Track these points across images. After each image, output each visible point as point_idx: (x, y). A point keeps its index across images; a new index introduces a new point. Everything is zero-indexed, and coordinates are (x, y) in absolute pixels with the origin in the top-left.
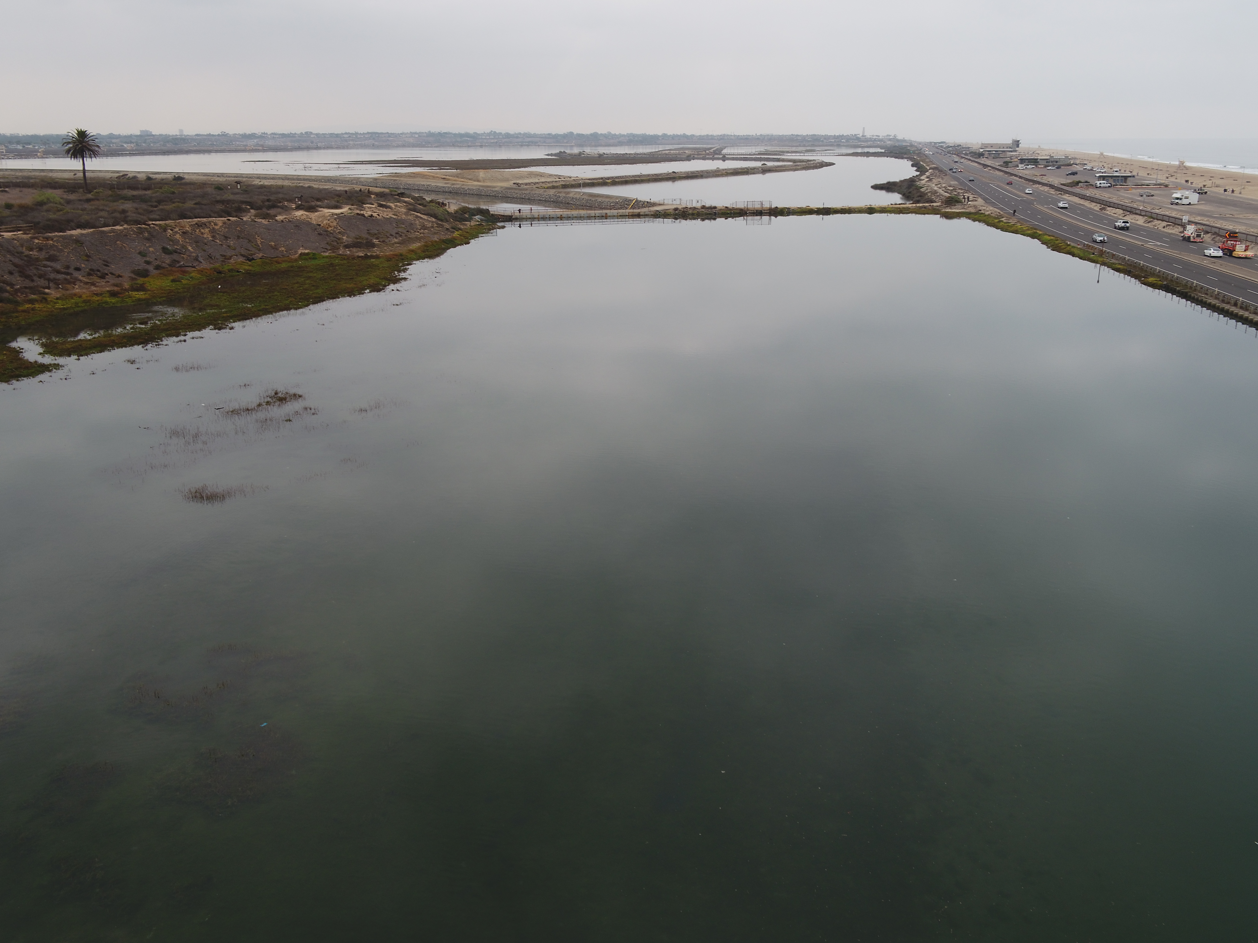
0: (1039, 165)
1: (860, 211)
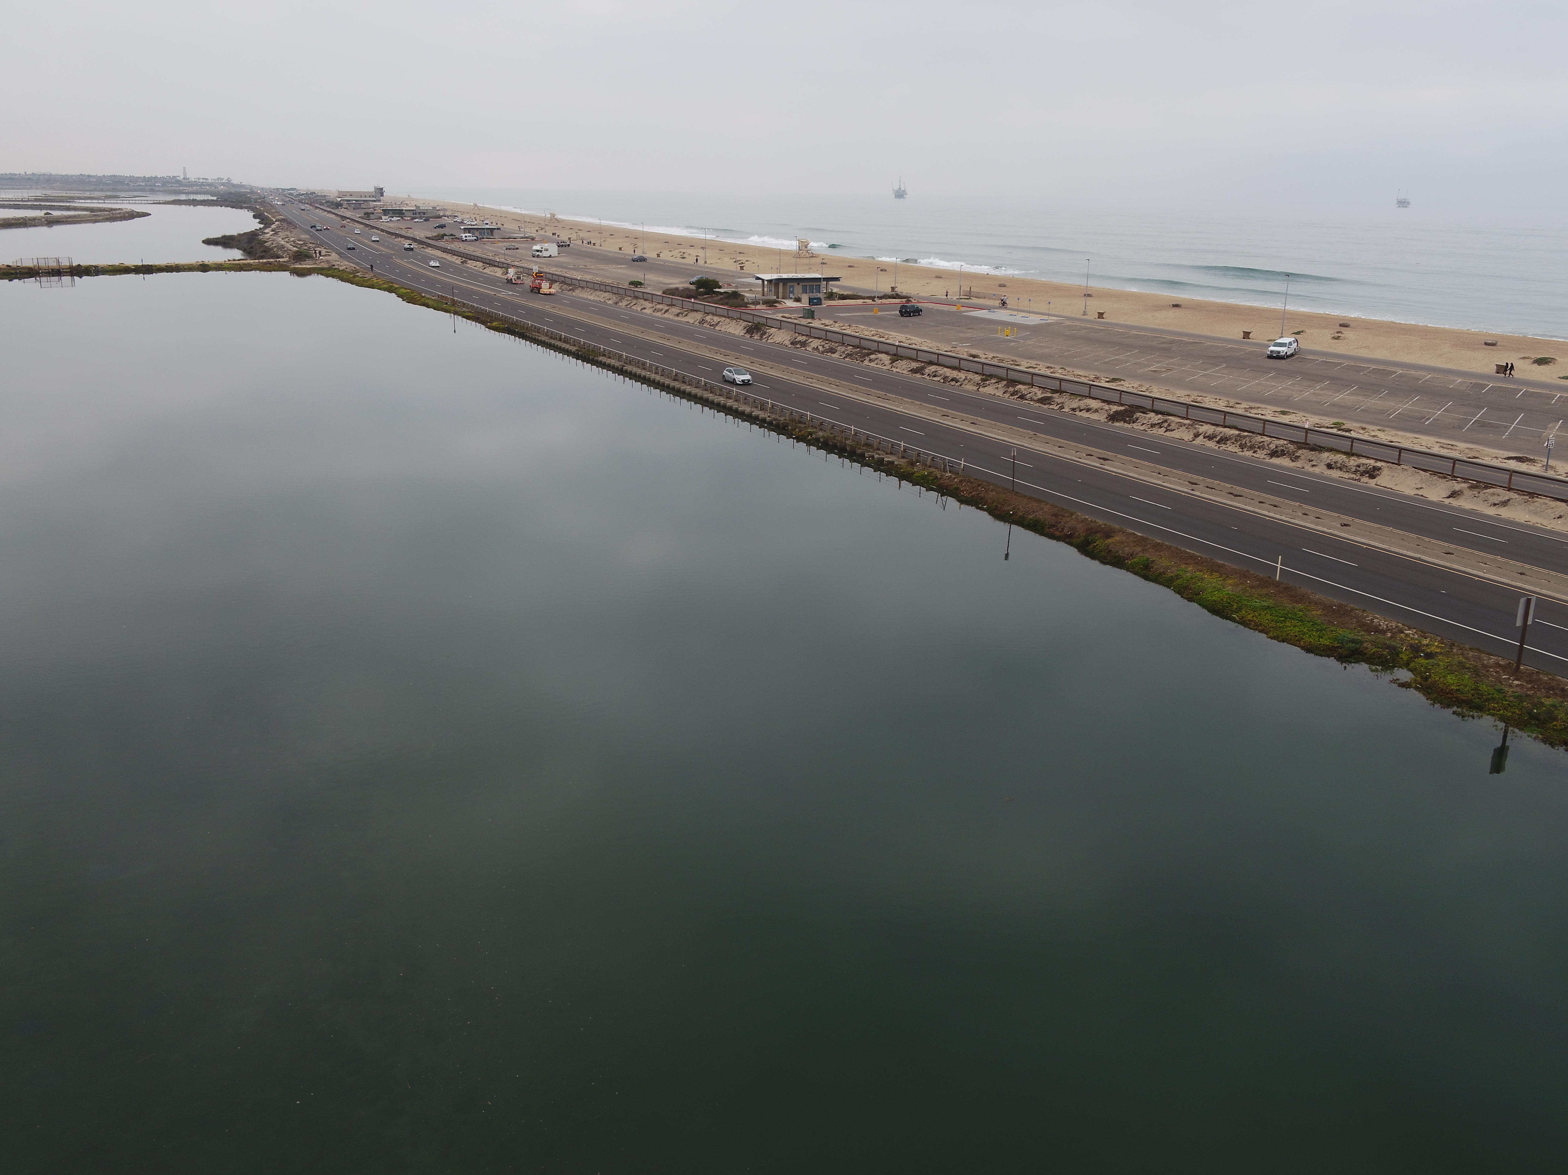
0: (405, 216)
1: (190, 268)
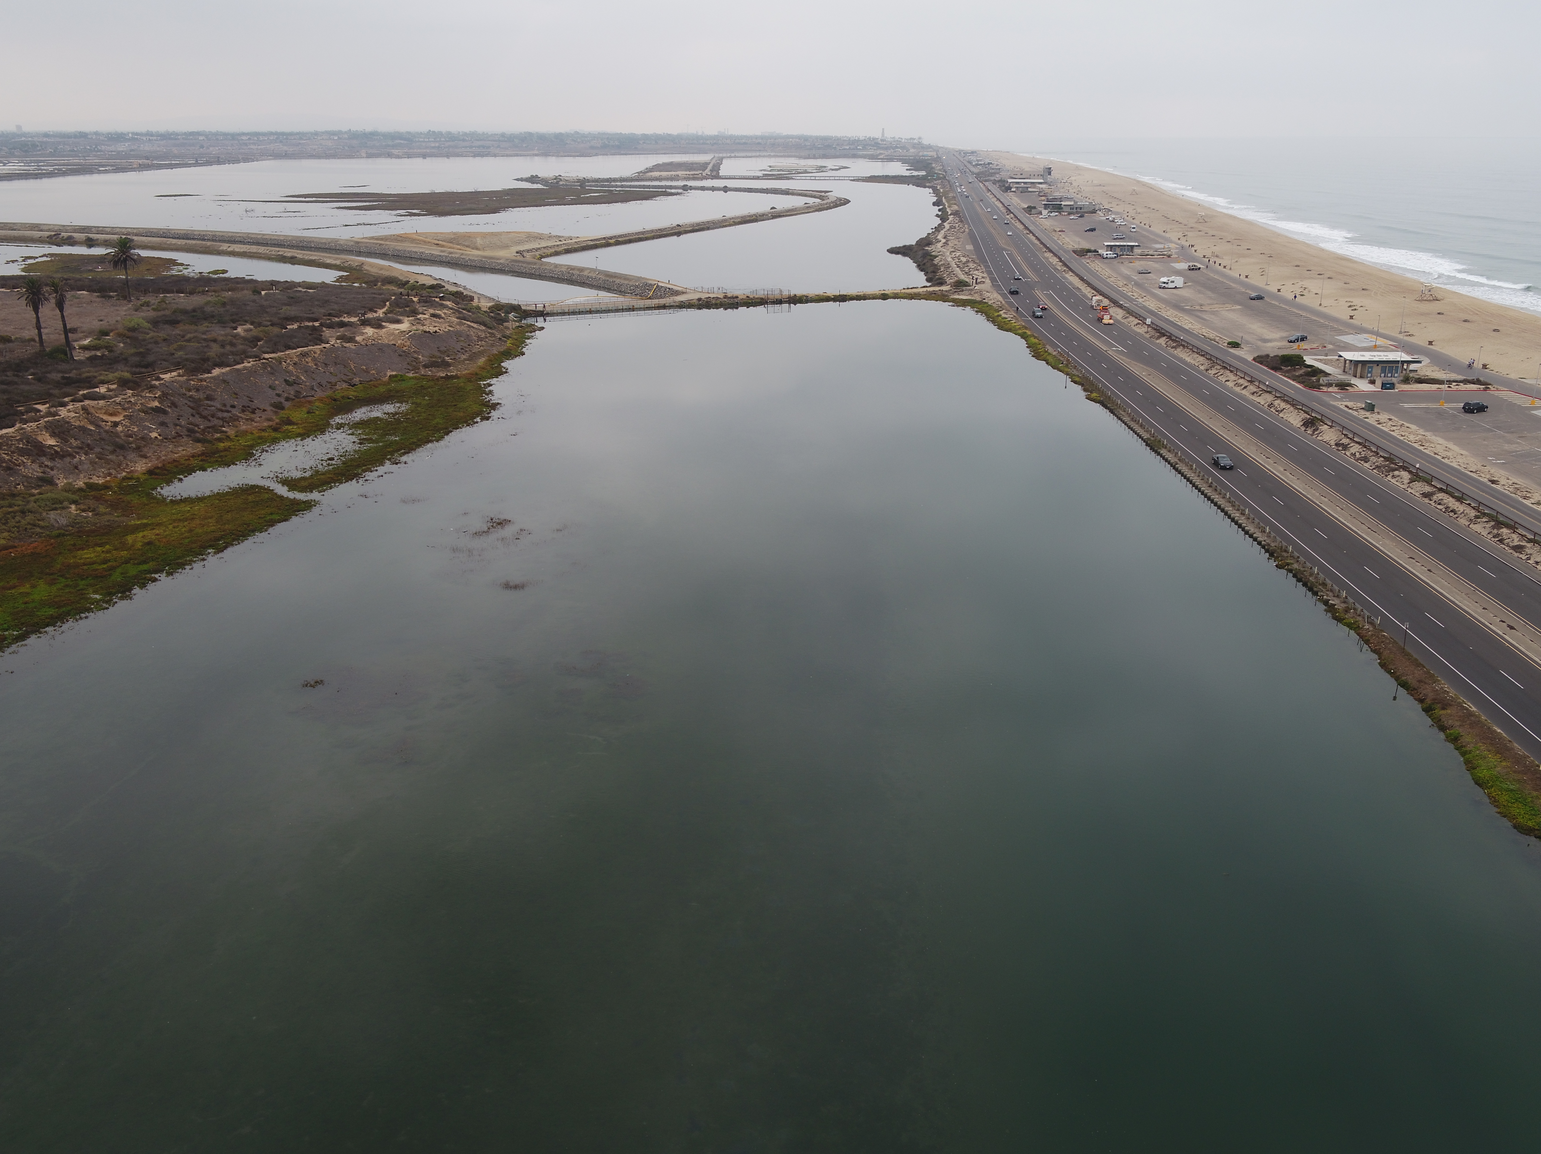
0: (1063, 212)
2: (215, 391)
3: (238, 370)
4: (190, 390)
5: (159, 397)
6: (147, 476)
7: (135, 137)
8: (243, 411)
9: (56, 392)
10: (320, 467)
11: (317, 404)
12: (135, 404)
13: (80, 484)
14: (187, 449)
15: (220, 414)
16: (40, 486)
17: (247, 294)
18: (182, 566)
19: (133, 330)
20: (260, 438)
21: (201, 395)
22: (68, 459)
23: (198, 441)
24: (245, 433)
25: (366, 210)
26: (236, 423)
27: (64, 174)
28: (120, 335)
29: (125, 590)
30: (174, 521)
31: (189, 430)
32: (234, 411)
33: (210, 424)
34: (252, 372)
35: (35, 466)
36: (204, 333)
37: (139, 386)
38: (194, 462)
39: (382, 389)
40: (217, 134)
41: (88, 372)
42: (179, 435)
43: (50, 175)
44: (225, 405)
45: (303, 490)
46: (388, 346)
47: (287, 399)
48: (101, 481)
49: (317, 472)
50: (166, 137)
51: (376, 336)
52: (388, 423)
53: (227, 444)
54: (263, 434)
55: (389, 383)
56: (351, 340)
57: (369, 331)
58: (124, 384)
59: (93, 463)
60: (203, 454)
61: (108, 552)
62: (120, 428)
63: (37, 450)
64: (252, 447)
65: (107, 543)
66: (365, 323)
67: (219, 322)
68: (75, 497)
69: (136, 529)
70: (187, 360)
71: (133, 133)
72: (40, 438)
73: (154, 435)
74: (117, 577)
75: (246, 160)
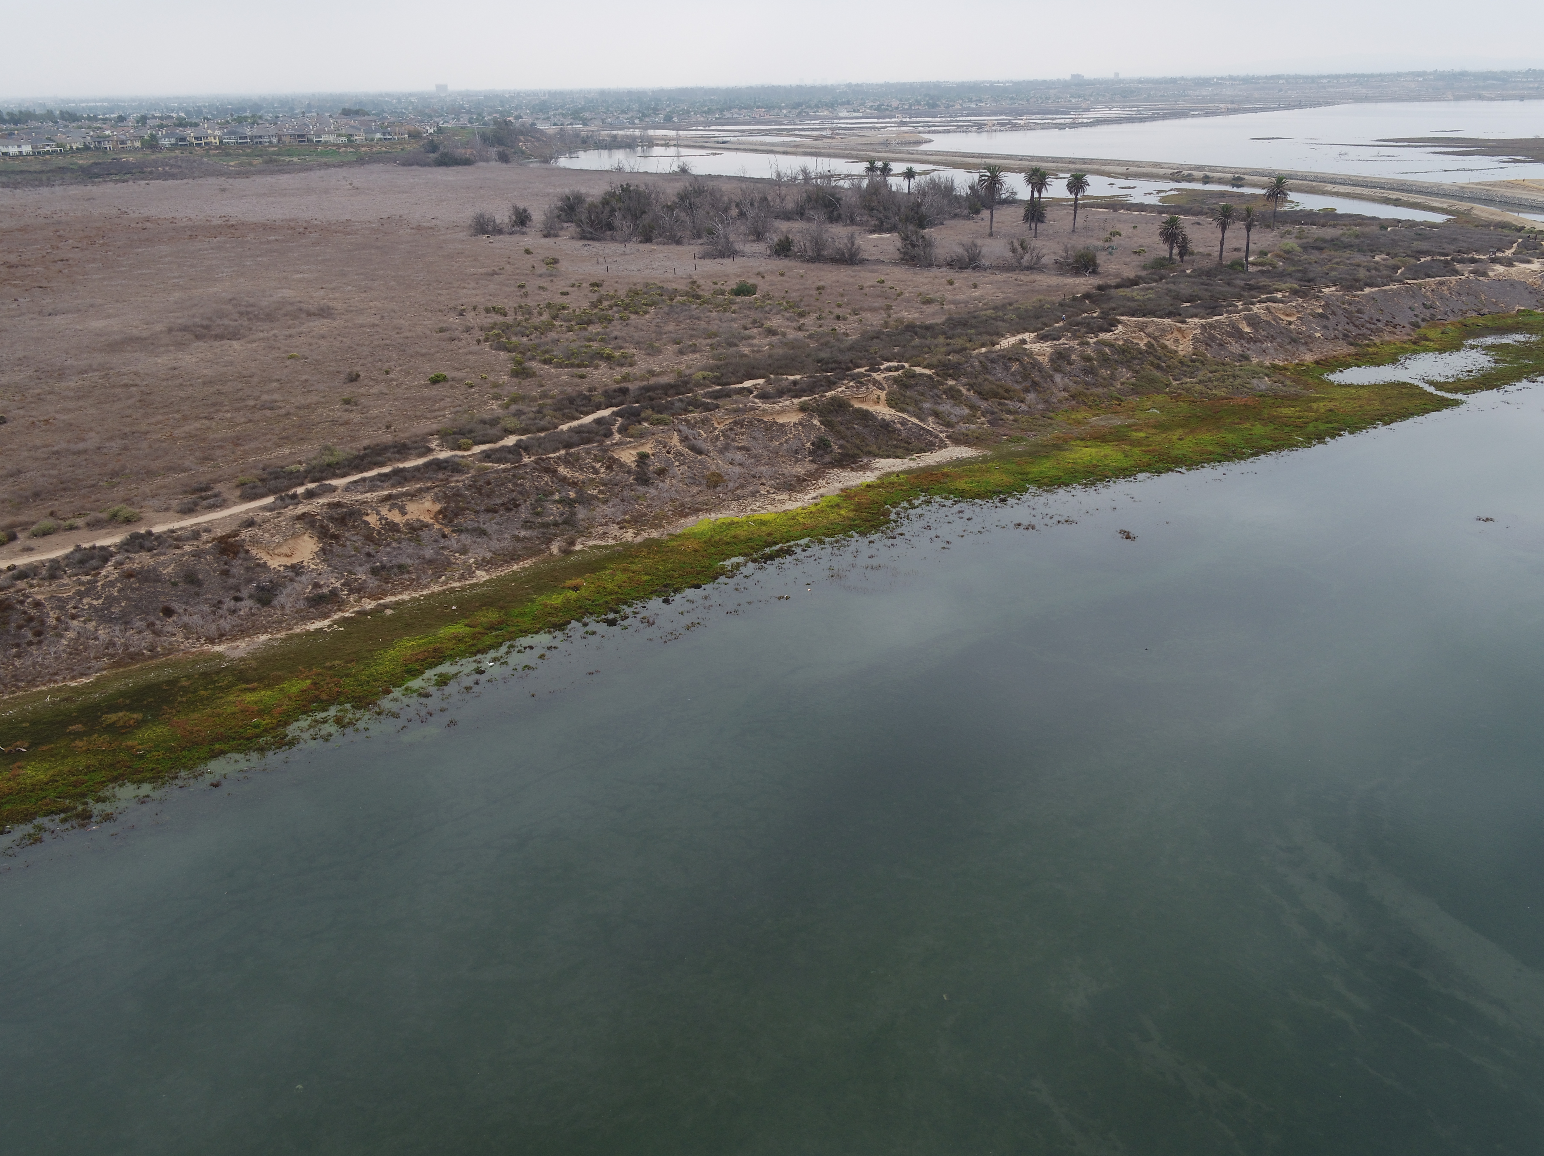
2: (1364, 306)
3: (1385, 290)
4: (1344, 304)
5: (1323, 306)
6: (1314, 365)
7: (1220, 82)
8: (1387, 325)
9: (1246, 294)
10: (1460, 376)
11: (1450, 327)
12: (1307, 309)
13: (1267, 363)
14: (1342, 349)
15: (1368, 325)
16: (1240, 361)
17: (1375, 229)
18: (1360, 429)
19: (1287, 252)
20: (1402, 348)
21: (1353, 308)
22: (1259, 344)
23: (1352, 344)
24: (1389, 343)
25: (1463, 155)
26: (1381, 334)
27: (1164, 117)
28: (1278, 256)
29: (1320, 438)
30: (1346, 398)
31: (1344, 335)
32: (1380, 325)
33: (1360, 332)
34: (1397, 293)
35: (1237, 346)
36: (1348, 259)
37: (1307, 296)
38: (1350, 360)
39: (1510, 321)
40: (1296, 77)
41: (1264, 281)
42: (1336, 337)
43: (1151, 119)
44: (1372, 319)
45: (1449, 391)
46: (1521, 283)
47: (1424, 320)
48: (1281, 364)
49: (1459, 379)
50: (1247, 80)
51: (1506, 273)
52: (1522, 350)
53: (1376, 350)
54: (1404, 345)
55: (1516, 316)
56: (1484, 274)
57: (1500, 268)
58: (1295, 293)
59: (1276, 350)
60: (1356, 354)
61: (1300, 411)
62: (1292, 327)
63: (1239, 335)
64: (1396, 354)
65: (1297, 406)
66: (1494, 261)
67: (1359, 251)
68: (1267, 371)
69: (1317, 400)
70: (1341, 279)
71: (1218, 79)
72: (1240, 326)
73: (1318, 335)
74: (1310, 428)
75: (1327, 104)
